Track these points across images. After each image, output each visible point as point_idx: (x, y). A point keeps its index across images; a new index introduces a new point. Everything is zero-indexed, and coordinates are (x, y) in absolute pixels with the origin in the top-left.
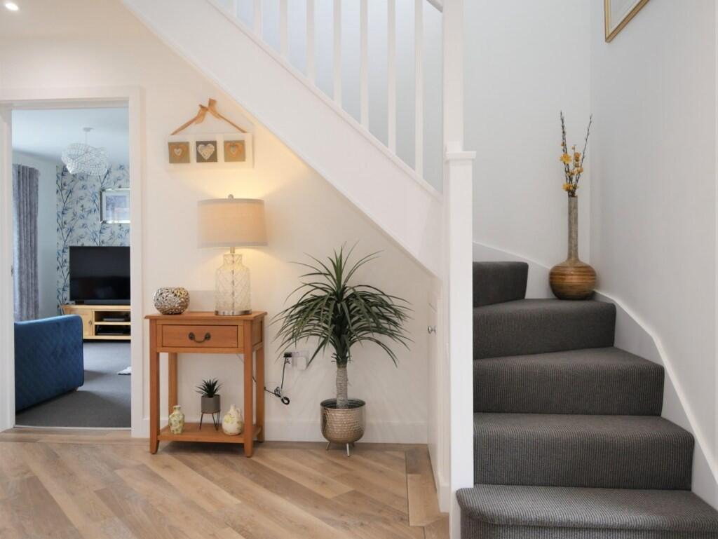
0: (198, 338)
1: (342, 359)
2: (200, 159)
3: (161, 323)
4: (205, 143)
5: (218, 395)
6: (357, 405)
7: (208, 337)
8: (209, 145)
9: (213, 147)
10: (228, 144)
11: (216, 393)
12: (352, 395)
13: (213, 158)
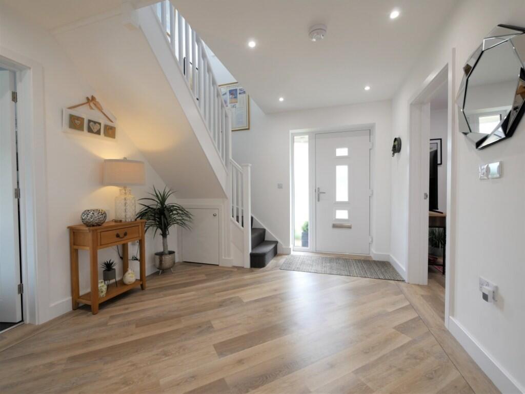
0: (121, 236)
1: (164, 235)
2: (90, 130)
3: (100, 231)
4: (95, 123)
5: (114, 269)
6: (171, 253)
7: (125, 234)
8: (97, 124)
9: (99, 126)
10: (107, 127)
11: (114, 268)
12: (170, 249)
13: (98, 133)
